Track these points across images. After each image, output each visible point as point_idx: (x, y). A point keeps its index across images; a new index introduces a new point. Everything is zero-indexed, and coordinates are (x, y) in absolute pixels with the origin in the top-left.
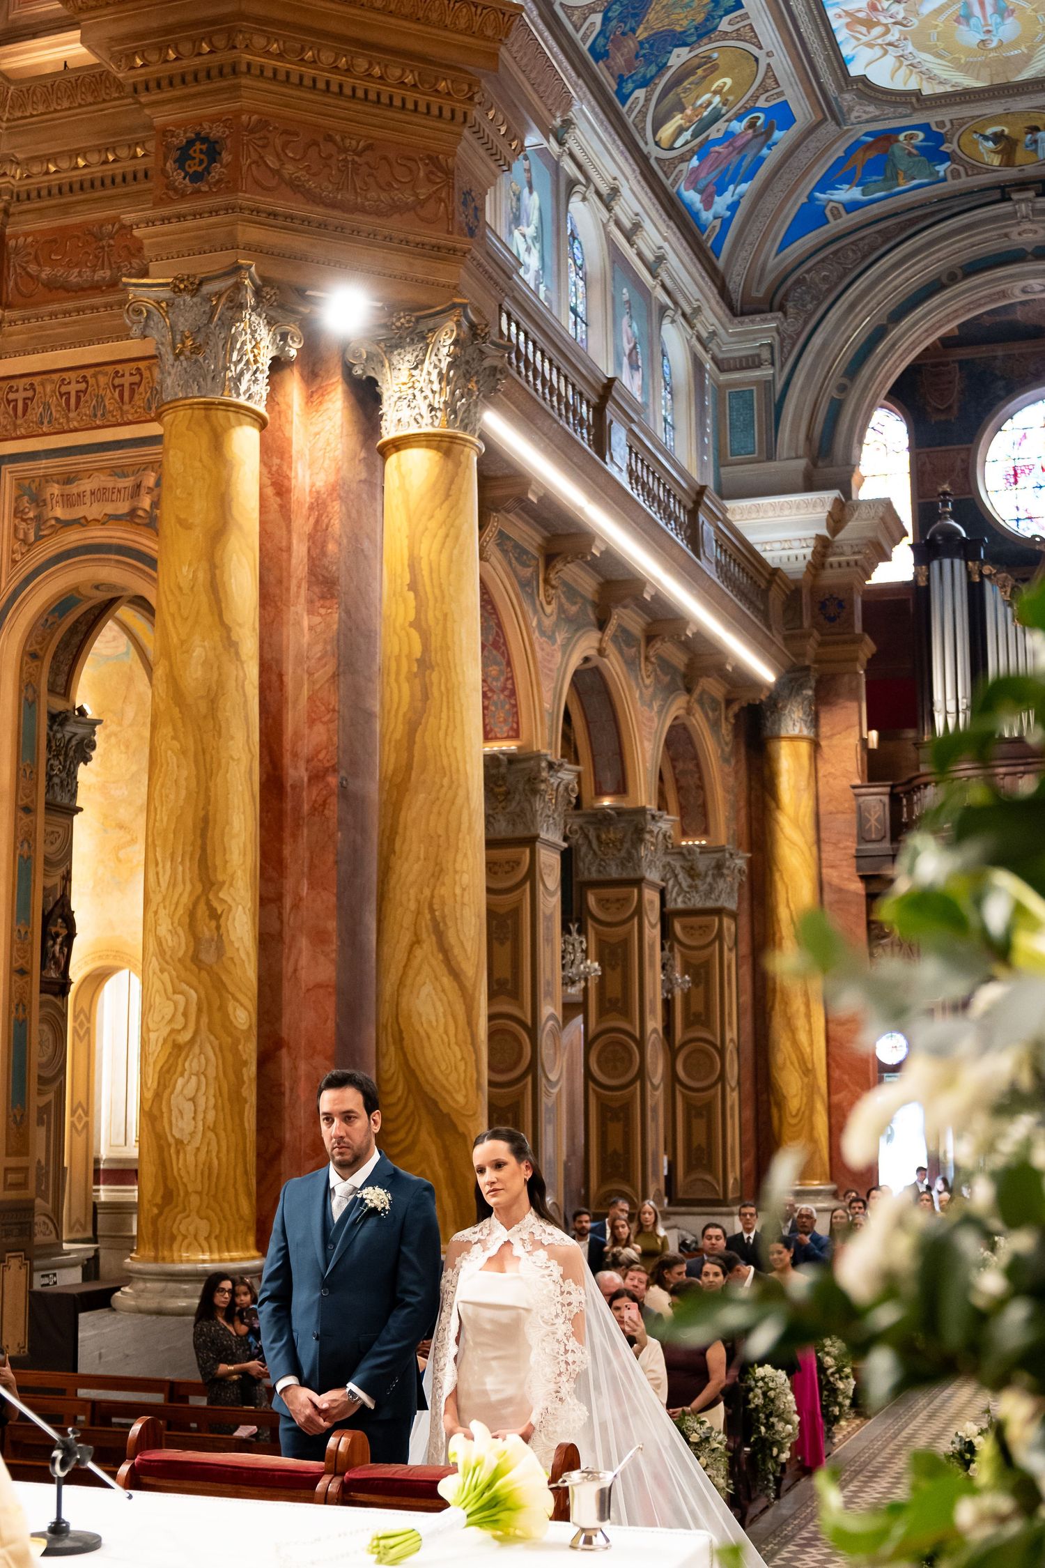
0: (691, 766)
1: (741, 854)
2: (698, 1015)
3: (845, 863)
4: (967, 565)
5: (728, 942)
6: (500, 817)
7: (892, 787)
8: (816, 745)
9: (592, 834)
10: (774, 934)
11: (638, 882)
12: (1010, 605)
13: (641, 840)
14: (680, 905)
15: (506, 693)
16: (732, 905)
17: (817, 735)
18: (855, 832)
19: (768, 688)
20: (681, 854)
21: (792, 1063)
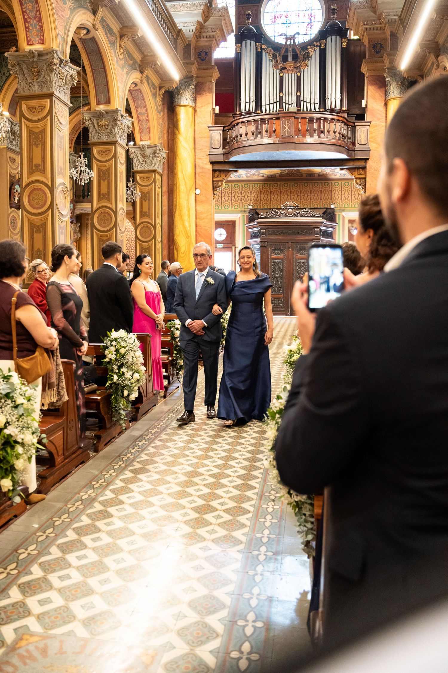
0: (143, 110)
1: (164, 151)
2: (145, 213)
3: (205, 157)
4: (256, 44)
5: (158, 184)
6: (35, 84)
7: (224, 127)
8: (195, 110)
9: (95, 122)
10: (176, 184)
11: (115, 143)
12: (272, 61)
13: (116, 124)
14: (139, 169)
15: (37, 19)
16: (160, 170)
17: (196, 106)
18: (209, 145)
19: (177, 84)
20: (140, 148)
21: (182, 234)
